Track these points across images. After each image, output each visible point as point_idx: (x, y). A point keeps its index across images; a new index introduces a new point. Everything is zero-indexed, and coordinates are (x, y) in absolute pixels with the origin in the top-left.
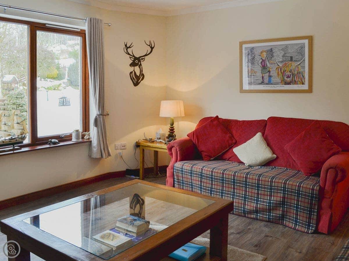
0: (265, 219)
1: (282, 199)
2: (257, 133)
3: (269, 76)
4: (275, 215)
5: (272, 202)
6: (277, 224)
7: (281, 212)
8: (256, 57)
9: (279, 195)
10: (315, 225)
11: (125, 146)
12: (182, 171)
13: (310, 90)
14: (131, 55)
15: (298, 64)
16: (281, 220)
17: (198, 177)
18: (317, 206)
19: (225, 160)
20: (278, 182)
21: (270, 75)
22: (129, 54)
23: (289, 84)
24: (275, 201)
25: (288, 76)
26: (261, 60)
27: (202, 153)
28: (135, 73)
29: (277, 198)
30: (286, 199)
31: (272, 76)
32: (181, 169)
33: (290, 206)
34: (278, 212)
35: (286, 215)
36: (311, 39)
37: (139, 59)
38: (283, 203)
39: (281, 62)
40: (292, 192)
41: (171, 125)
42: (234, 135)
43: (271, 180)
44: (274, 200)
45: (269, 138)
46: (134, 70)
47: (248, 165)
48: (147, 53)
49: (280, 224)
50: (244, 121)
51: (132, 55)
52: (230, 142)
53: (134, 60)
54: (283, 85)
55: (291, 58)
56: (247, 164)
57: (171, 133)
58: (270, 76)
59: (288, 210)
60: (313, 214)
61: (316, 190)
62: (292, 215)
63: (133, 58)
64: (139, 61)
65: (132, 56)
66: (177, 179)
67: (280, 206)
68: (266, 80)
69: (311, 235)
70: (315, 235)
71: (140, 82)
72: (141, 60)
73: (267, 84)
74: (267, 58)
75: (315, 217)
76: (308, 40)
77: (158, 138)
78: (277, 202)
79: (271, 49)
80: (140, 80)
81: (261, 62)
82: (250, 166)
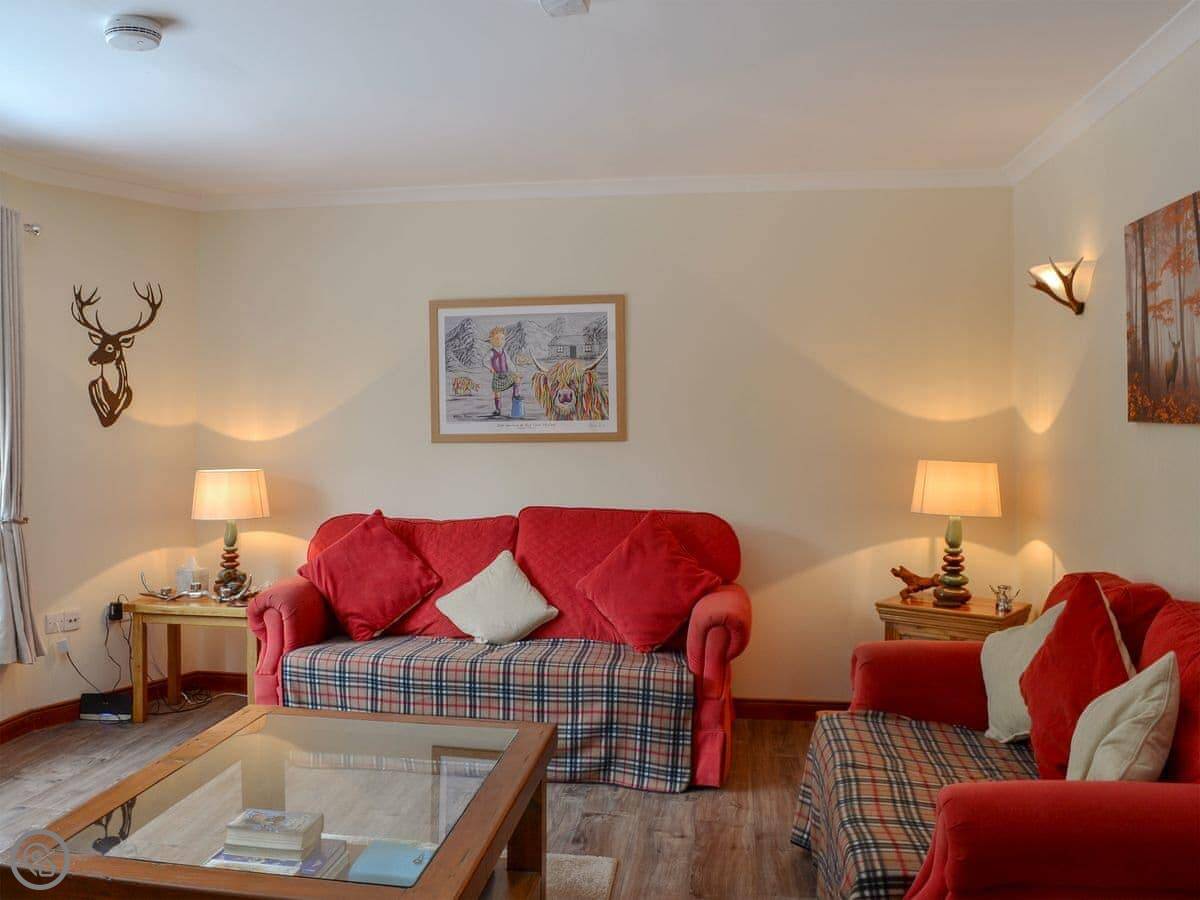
0: (560, 776)
1: (604, 716)
2: (499, 552)
3: (514, 396)
4: (588, 761)
5: (579, 727)
6: (595, 783)
7: (603, 751)
8: (476, 345)
9: (597, 707)
10: (688, 771)
11: (75, 620)
12: (312, 676)
13: (621, 435)
14: (92, 328)
15: (591, 366)
16: (602, 774)
17: (364, 687)
18: (690, 721)
19: (412, 633)
20: (593, 675)
21: (516, 395)
22: (86, 324)
23: (568, 417)
24: (587, 724)
25: (565, 396)
26: (492, 354)
27: (350, 619)
28: (105, 384)
29: (592, 715)
30: (615, 716)
31: (523, 398)
32: (308, 672)
33: (627, 731)
34: (595, 752)
35: (616, 758)
36: (620, 301)
37: (115, 340)
38: (608, 727)
39: (546, 360)
40: (629, 695)
41: (228, 545)
42: (431, 561)
43: (574, 670)
44: (585, 721)
45: (531, 563)
46: (102, 376)
47: (486, 641)
48: (140, 325)
49: (599, 783)
50: (454, 524)
51: (98, 328)
52: (425, 583)
53: (102, 342)
54: (552, 422)
55: (573, 349)
56: (483, 640)
57: (228, 568)
58: (516, 398)
59: (622, 742)
60: (683, 744)
61: (687, 683)
62: (630, 754)
63: (98, 337)
64: (118, 347)
65: (96, 330)
66: (297, 700)
67: (602, 736)
68: (506, 410)
69: (682, 797)
70: (692, 795)
71: (120, 411)
72: (123, 344)
73: (508, 418)
74: (509, 349)
75: (688, 750)
76: (614, 305)
77: (192, 587)
78: (594, 726)
79: (519, 325)
80: (118, 409)
81: (493, 360)
82: (492, 645)
